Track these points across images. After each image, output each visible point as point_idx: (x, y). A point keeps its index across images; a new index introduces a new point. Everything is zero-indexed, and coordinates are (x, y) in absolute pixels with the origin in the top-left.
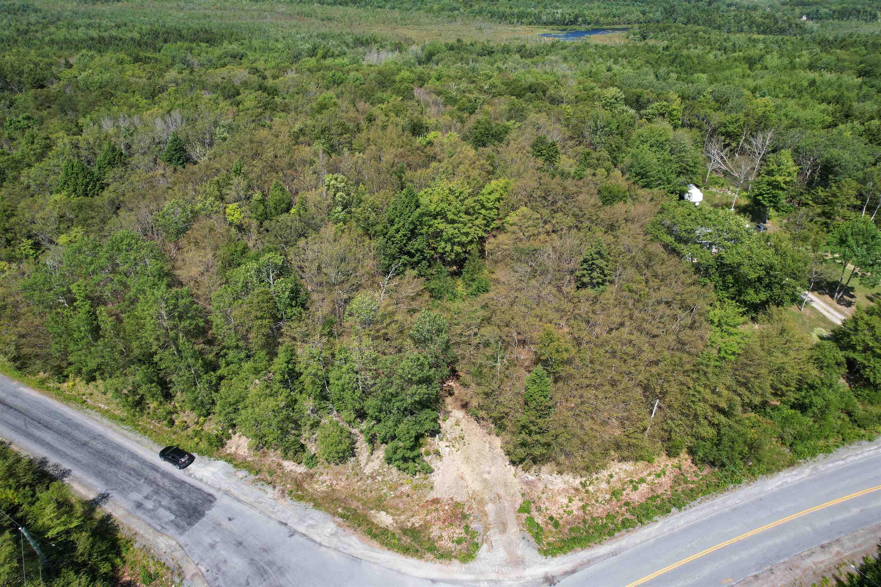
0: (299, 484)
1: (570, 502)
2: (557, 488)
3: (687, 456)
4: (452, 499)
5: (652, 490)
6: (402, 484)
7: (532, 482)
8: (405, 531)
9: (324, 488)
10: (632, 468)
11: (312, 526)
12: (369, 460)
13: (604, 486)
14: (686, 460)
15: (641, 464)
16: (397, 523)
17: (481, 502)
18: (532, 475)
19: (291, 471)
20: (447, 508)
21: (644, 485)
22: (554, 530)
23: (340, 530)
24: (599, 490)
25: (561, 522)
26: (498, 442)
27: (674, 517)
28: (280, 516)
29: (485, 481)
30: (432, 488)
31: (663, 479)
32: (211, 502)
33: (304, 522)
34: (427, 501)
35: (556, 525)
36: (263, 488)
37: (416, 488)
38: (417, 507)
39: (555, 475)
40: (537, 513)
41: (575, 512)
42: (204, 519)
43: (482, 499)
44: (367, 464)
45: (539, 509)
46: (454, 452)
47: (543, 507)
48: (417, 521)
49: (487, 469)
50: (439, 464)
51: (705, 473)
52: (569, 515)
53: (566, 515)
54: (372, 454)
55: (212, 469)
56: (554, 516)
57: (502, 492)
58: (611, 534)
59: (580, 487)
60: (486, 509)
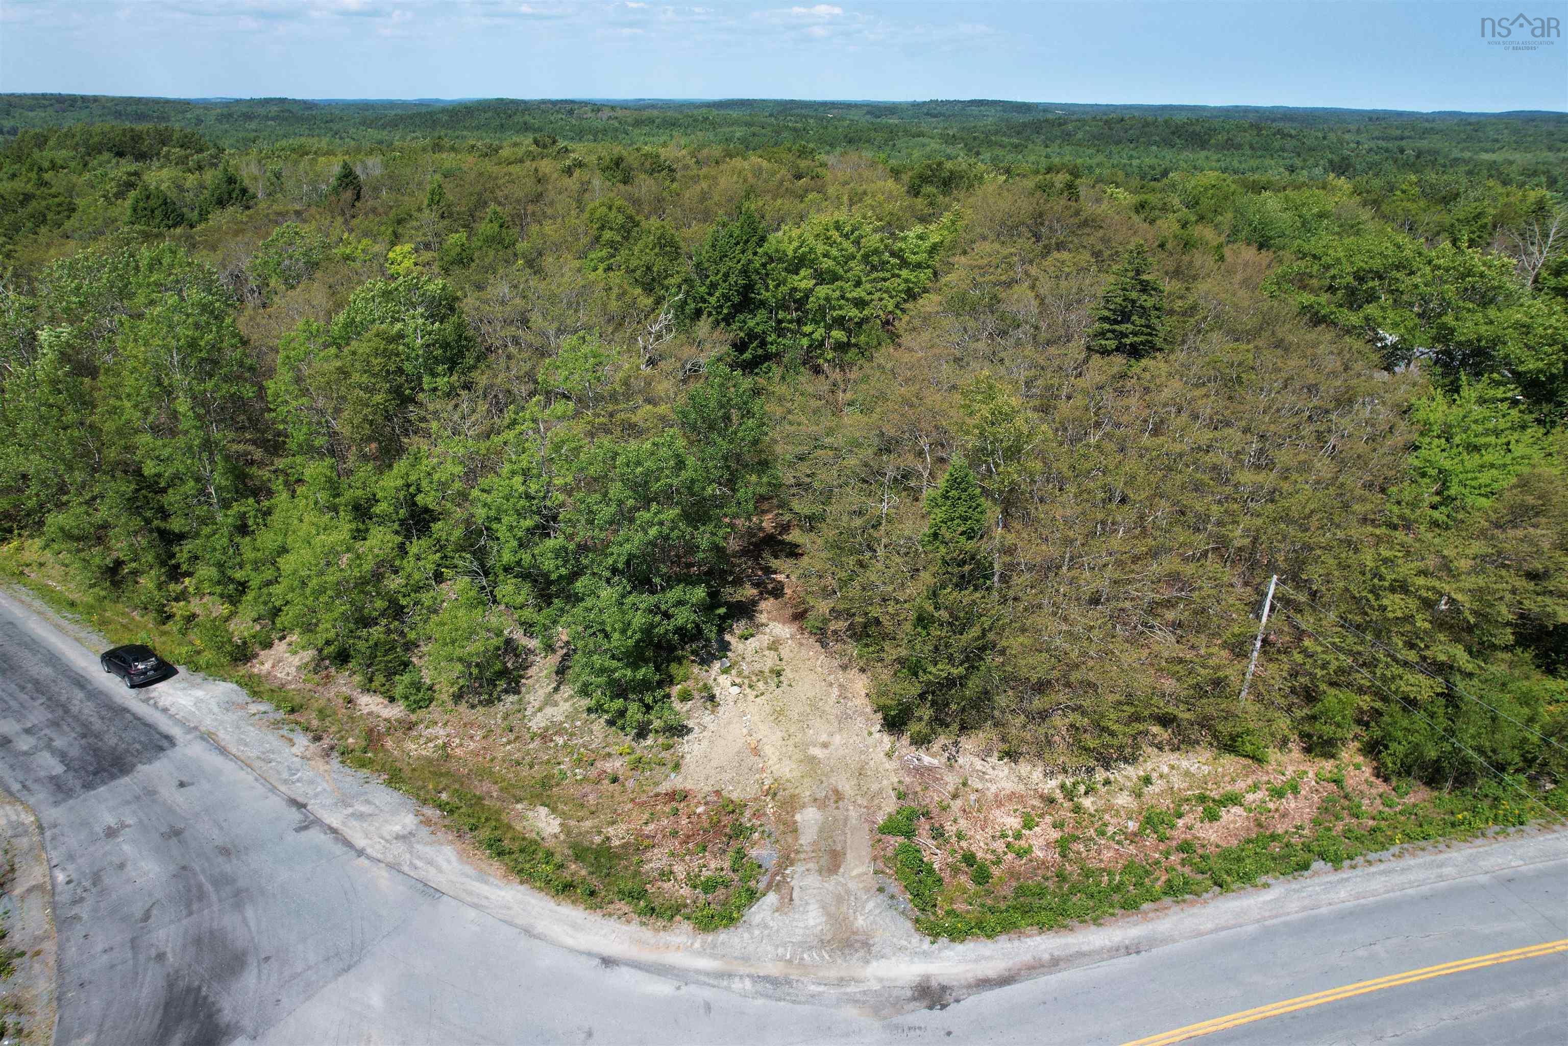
0: (373, 738)
1: (1024, 827)
2: (993, 789)
3: (1359, 759)
4: (718, 793)
5: (1260, 825)
6: (609, 755)
7: (930, 769)
8: (580, 853)
9: (428, 751)
10: (1206, 769)
11: (361, 816)
12: (549, 701)
13: (1123, 800)
14: (1357, 767)
15: (1230, 763)
16: (568, 834)
17: (791, 804)
18: (933, 756)
19: (370, 714)
20: (700, 810)
21: (1236, 810)
22: (971, 886)
23: (424, 831)
24: (1109, 808)
25: (996, 871)
26: (860, 684)
27: (1316, 880)
28: (299, 791)
29: (812, 760)
30: (677, 766)
31: (1290, 803)
32: (162, 749)
33: (347, 805)
34: (657, 795)
35: (982, 876)
36: (291, 735)
37: (638, 764)
38: (630, 806)
39: (993, 760)
40: (931, 843)
41: (1039, 853)
42: (125, 780)
43: (793, 796)
44: (540, 710)
45: (938, 834)
46: (751, 697)
47: (950, 829)
48: (618, 834)
49: (824, 738)
50: (707, 719)
51: (1410, 800)
52: (1019, 856)
53: (1010, 856)
54: (556, 689)
55: (200, 693)
56: (980, 855)
57: (847, 787)
58: (1130, 906)
59: (1059, 795)
60: (798, 817)
